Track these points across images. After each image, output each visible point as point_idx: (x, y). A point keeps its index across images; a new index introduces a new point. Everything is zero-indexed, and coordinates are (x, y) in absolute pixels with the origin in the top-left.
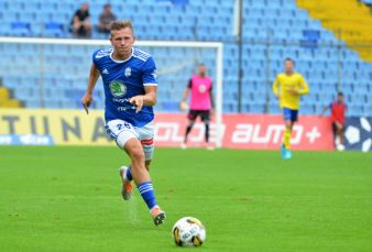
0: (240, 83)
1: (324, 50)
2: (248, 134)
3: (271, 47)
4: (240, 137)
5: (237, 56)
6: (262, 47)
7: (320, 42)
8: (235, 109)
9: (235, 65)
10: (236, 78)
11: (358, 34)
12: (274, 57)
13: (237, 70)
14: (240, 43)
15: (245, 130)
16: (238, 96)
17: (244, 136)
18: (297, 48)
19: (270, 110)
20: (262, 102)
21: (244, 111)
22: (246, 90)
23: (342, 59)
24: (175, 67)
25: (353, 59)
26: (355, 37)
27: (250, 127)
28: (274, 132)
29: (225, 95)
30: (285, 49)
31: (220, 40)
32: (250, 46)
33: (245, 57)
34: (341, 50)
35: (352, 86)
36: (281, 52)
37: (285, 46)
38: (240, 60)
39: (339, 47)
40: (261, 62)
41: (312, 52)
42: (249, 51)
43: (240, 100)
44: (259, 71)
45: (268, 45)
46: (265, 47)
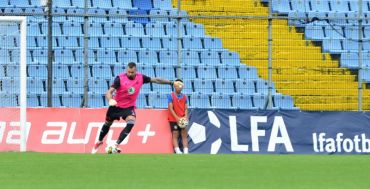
0: (50, 68)
1: (159, 23)
2: (62, 133)
3: (90, 20)
4: (50, 137)
5: (46, 33)
6: (78, 21)
7: (153, 13)
8: (44, 102)
9: (44, 44)
10: (45, 61)
12: (94, 33)
13: (46, 52)
14: (49, 16)
15: (59, 128)
16: (48, 85)
17: (56, 137)
18: (125, 21)
19: (90, 102)
20: (80, 91)
21: (56, 103)
22: (59, 76)
23: (182, 35)
25: (197, 34)
26: (199, 6)
27: (64, 125)
29: (30, 84)
30: (108, 23)
31: (23, 12)
32: (62, 19)
33: (56, 33)
34: (182, 23)
35: (196, 69)
36: (103, 26)
37: (108, 18)
38: (50, 38)
39: (179, 19)
40: (78, 39)
41: (144, 26)
42: (61, 25)
43: (50, 90)
44: (74, 51)
45: (86, 17)
46: (82, 20)
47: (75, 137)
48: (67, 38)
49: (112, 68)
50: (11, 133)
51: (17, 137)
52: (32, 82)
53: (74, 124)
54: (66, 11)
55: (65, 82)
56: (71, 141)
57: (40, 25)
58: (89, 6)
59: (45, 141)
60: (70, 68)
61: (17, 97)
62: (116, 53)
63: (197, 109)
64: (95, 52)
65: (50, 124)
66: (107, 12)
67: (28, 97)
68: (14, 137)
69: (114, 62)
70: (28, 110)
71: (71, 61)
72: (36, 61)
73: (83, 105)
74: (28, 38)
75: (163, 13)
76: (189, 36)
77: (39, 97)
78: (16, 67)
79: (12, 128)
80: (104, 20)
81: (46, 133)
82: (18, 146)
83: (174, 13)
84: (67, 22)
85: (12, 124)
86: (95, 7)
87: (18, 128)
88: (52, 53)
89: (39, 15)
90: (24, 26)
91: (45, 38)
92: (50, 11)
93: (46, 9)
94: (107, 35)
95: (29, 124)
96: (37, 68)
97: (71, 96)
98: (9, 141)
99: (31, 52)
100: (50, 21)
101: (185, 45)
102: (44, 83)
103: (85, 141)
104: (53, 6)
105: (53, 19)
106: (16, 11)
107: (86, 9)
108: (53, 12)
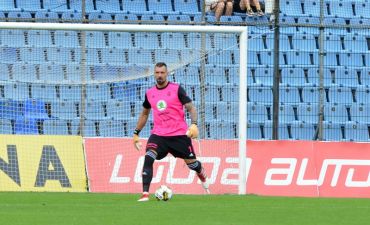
0: (275, 91)
2: (290, 172)
3: (326, 32)
4: (275, 177)
5: (271, 47)
6: (312, 32)
8: (269, 133)
9: (269, 61)
10: (270, 83)
12: (331, 48)
13: (271, 71)
14: (276, 26)
15: (287, 166)
16: (273, 112)
17: (284, 177)
19: (325, 133)
20: (312, 120)
21: (282, 134)
22: (287, 100)
27: (293, 162)
28: (331, 168)
29: (251, 110)
30: (348, 36)
31: (243, 21)
32: (292, 30)
33: (284, 47)
36: (342, 39)
37: (349, 30)
38: (277, 54)
40: (311, 55)
42: (290, 37)
43: (276, 118)
44: (306, 71)
45: (322, 28)
46: (317, 32)
47: (306, 177)
48: (297, 54)
49: (353, 91)
50: (227, 172)
51: (235, 176)
52: (253, 108)
53: (305, 162)
54: (296, 20)
55: (295, 109)
56: (301, 181)
57: (264, 37)
58: (325, 14)
59: (268, 181)
60: (300, 91)
61: (235, 127)
62: (359, 73)
64: (333, 72)
65: (275, 161)
66: (348, 22)
67: (248, 127)
68: (231, 176)
69: (354, 84)
70: (248, 142)
71: (302, 83)
72: (258, 82)
73: (316, 137)
74: (249, 53)
77: (262, 127)
78: (235, 89)
79: (229, 166)
80: (344, 32)
81: (271, 172)
82: (236, 187)
84: (298, 34)
85: (229, 160)
86: (332, 15)
87: (236, 166)
88: (278, 72)
89: (263, 25)
90: (244, 38)
91: (270, 54)
92: (276, 20)
93: (272, 17)
94: (347, 51)
95: (249, 161)
96: (260, 90)
97: (301, 126)
98: (224, 181)
99: (253, 71)
100: (277, 33)
102: (268, 109)
103: (319, 182)
104: (281, 14)
105: (281, 30)
107: (321, 18)
108: (281, 22)
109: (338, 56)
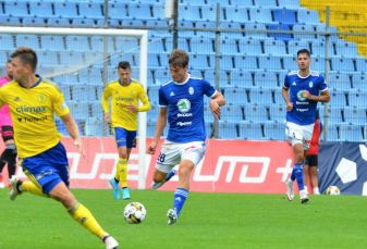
1: (304, 41)
3: (223, 36)
5: (170, 50)
6: (209, 36)
7: (297, 28)
11: (357, 15)
12: (227, 51)
14: (175, 30)
18: (263, 37)
19: (220, 132)
20: (209, 119)
23: (331, 55)
24: (77, 66)
25: (349, 54)
26: (351, 21)
28: (226, 165)
30: (243, 39)
31: (144, 25)
32: (190, 34)
34: (330, 40)
35: (347, 95)
36: (237, 43)
37: (244, 34)
39: (327, 36)
40: (208, 58)
41: (286, 43)
42: (188, 41)
44: (203, 73)
45: (218, 33)
46: (213, 36)
47: (202, 173)
48: (195, 56)
49: (248, 92)
51: (135, 172)
54: (194, 24)
57: (164, 40)
58: (222, 19)
62: (253, 75)
63: (347, 143)
64: (228, 74)
66: (243, 27)
67: (148, 125)
69: (249, 85)
70: (148, 140)
72: (158, 83)
73: (212, 135)
74: (149, 56)
75: (309, 28)
76: (339, 56)
80: (239, 37)
82: (136, 182)
83: (321, 28)
84: (195, 38)
86: (229, 20)
87: (136, 162)
89: (163, 29)
90: (144, 41)
92: (175, 25)
93: (171, 22)
94: (242, 54)
99: (153, 72)
100: (176, 36)
101: (334, 67)
103: (215, 178)
104: (180, 18)
105: (180, 34)
106: (135, 23)
107: (218, 23)
108: (179, 26)
109: (233, 59)
